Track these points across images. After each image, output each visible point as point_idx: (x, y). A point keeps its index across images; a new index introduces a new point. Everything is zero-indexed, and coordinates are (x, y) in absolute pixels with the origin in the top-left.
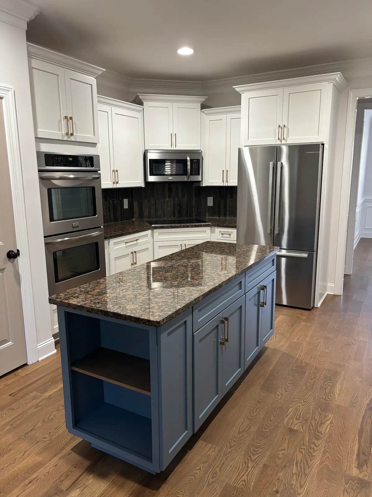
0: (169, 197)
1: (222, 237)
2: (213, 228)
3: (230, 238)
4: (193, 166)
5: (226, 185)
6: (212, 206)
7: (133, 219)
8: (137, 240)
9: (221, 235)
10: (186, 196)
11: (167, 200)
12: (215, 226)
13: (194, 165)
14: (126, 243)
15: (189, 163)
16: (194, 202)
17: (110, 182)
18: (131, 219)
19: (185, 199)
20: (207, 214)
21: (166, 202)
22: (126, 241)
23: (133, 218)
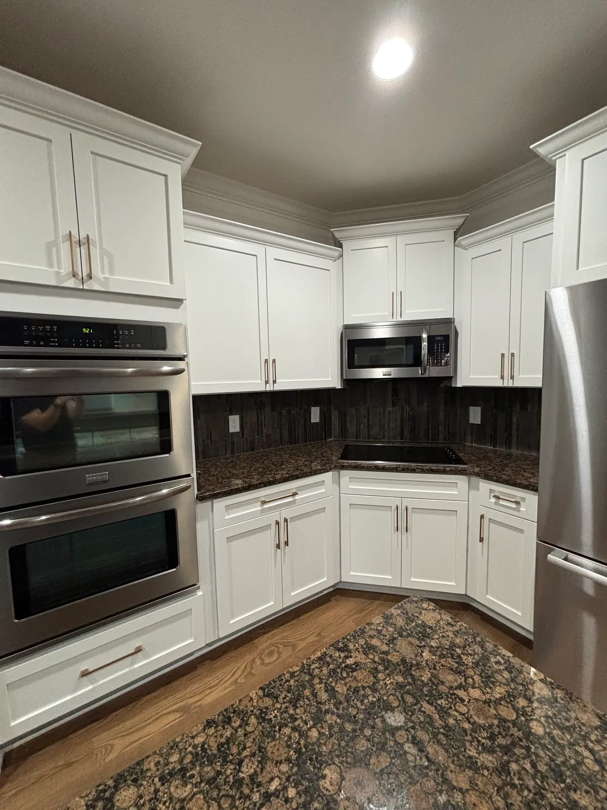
0: (394, 405)
1: (496, 503)
2: (474, 479)
3: (519, 511)
4: (436, 348)
5: (510, 385)
6: (479, 423)
7: (330, 440)
8: (295, 494)
9: (493, 500)
10: (425, 404)
11: (390, 409)
12: (478, 475)
13: (438, 346)
14: (264, 503)
15: (425, 344)
16: (441, 416)
17: (260, 382)
18: (325, 439)
19: (424, 408)
20: (469, 438)
21: (387, 412)
22: (262, 499)
23: (330, 437)
